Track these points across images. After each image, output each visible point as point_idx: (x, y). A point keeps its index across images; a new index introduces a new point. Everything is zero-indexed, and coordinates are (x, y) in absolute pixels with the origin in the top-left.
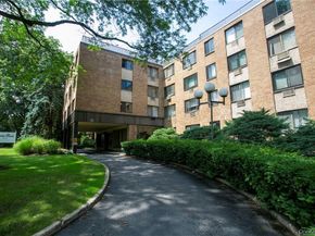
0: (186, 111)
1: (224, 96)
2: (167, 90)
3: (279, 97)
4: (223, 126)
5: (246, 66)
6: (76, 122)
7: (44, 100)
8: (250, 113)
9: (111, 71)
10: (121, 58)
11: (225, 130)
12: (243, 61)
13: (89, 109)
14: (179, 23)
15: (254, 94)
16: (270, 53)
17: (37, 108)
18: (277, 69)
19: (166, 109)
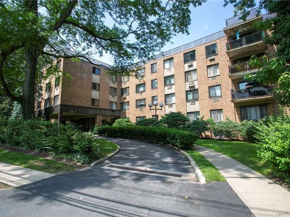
0: (137, 106)
1: (162, 107)
2: (123, 91)
3: (188, 104)
4: (160, 118)
5: (174, 84)
6: (61, 113)
8: (174, 113)
9: (85, 76)
10: (92, 66)
11: (161, 121)
12: (173, 81)
13: (70, 104)
14: (139, 58)
15: (177, 101)
16: (186, 80)
18: (189, 89)
19: (122, 104)
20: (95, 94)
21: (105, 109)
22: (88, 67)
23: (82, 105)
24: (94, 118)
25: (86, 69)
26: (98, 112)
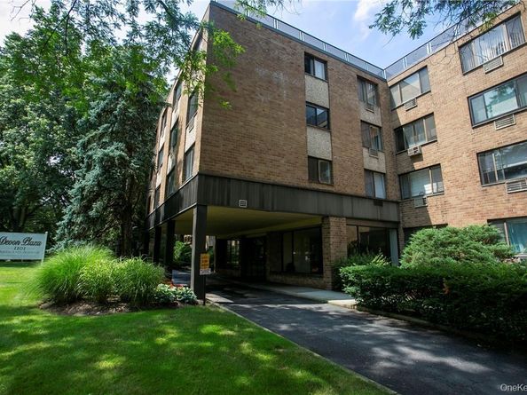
6: (201, 206)
7: (115, 150)
9: (282, 77)
10: (301, 51)
13: (235, 172)
17: (96, 171)
19: (405, 178)
20: (319, 143)
21: (352, 196)
22: (289, 50)
23: (278, 180)
24: (320, 227)
25: (285, 57)
26: (331, 205)
